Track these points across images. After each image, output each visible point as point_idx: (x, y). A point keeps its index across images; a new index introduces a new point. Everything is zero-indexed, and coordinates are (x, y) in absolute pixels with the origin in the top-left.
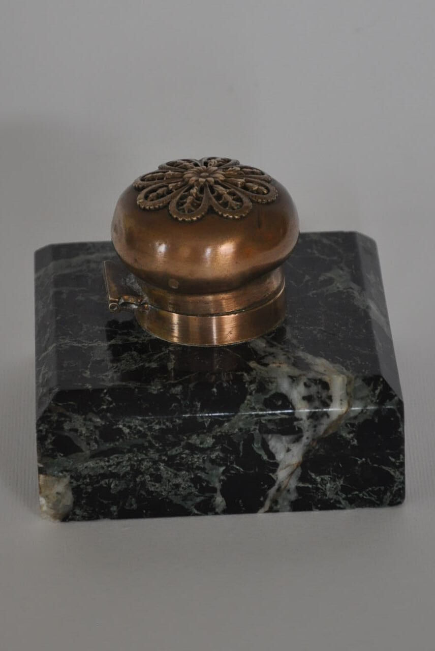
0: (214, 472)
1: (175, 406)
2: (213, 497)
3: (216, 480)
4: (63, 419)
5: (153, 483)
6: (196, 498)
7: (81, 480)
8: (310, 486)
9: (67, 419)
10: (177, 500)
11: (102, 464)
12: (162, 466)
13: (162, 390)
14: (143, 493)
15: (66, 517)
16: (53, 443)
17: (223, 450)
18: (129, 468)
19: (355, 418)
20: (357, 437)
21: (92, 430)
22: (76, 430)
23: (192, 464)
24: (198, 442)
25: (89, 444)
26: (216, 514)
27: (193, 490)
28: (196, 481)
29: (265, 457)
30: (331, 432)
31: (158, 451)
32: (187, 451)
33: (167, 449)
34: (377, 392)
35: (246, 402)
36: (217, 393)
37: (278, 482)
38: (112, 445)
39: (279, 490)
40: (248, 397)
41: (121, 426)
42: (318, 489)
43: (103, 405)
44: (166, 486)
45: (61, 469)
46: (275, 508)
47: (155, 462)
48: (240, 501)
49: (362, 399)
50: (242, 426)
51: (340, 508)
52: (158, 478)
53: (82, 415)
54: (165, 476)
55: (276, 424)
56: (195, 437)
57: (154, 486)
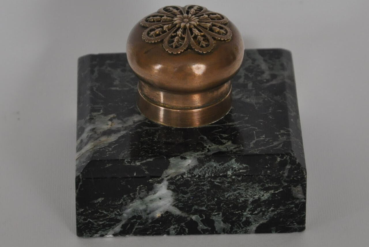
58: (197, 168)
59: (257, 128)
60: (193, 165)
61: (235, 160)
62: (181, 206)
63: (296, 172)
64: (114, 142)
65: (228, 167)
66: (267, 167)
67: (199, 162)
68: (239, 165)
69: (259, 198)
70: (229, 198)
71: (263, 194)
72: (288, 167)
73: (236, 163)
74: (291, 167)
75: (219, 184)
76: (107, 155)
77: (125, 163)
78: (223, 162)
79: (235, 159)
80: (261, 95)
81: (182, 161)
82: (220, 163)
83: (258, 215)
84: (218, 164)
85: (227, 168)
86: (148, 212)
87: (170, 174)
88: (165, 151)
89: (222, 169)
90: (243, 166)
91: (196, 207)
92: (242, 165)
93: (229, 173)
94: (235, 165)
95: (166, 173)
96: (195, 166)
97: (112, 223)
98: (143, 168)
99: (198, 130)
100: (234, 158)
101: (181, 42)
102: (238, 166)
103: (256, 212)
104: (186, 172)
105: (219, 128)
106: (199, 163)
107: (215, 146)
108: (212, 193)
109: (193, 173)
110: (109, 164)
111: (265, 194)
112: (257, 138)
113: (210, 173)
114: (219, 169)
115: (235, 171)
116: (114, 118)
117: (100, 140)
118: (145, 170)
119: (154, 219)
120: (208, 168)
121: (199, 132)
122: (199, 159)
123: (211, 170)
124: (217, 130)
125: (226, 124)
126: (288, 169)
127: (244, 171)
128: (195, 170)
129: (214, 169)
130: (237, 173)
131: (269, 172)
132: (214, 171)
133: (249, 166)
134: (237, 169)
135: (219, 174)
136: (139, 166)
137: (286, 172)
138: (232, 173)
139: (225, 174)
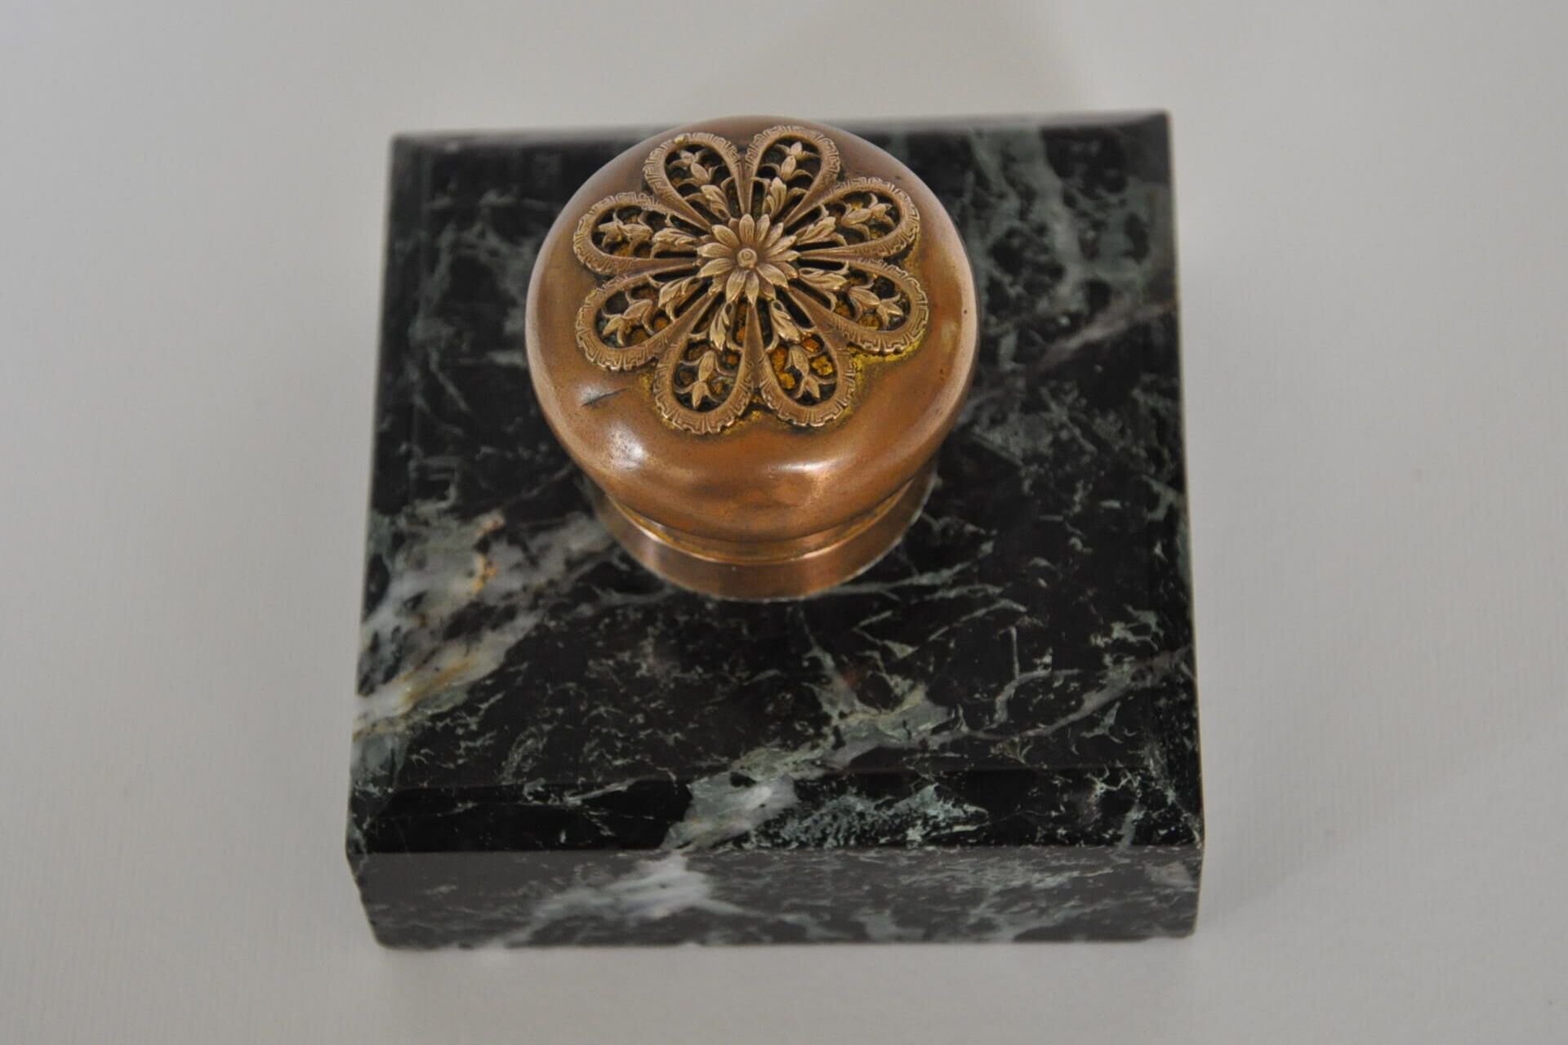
58: (793, 817)
59: (1022, 609)
60: (778, 806)
61: (936, 789)
62: (743, 899)
63: (1163, 832)
64: (489, 682)
65: (908, 815)
66: (1056, 817)
67: (800, 797)
68: (949, 806)
69: (1027, 886)
70: (915, 885)
71: (1040, 878)
72: (1135, 815)
73: (939, 801)
74: (1146, 816)
75: (878, 862)
76: (461, 756)
77: (526, 800)
78: (888, 797)
79: (937, 784)
80: (1047, 409)
81: (738, 792)
82: (880, 802)
83: (1023, 914)
84: (873, 805)
85: (904, 818)
86: (623, 909)
87: (694, 839)
88: (676, 739)
89: (885, 821)
90: (965, 812)
91: (796, 901)
92: (962, 807)
93: (914, 834)
94: (936, 809)
95: (679, 834)
96: (785, 810)
97: (499, 928)
98: (592, 816)
99: (801, 614)
100: (932, 783)
101: (722, 375)
102: (947, 811)
103: (1016, 910)
104: (754, 833)
105: (885, 603)
106: (800, 801)
107: (865, 712)
108: (851, 877)
109: (777, 835)
110: (464, 801)
111: (1046, 879)
112: (1022, 670)
113: (840, 836)
114: (875, 821)
115: (936, 827)
116: (496, 534)
117: (437, 669)
118: (599, 825)
119: (648, 922)
120: (835, 818)
121: (807, 630)
122: (801, 784)
123: (845, 826)
124: (874, 619)
125: (907, 582)
126: (1136, 823)
127: (969, 828)
128: (785, 824)
129: (856, 823)
130: (943, 836)
131: (1062, 832)
132: (858, 826)
133: (987, 813)
134: (944, 820)
135: (877, 840)
136: (577, 808)
137: (1127, 831)
138: (924, 837)
139: (899, 838)
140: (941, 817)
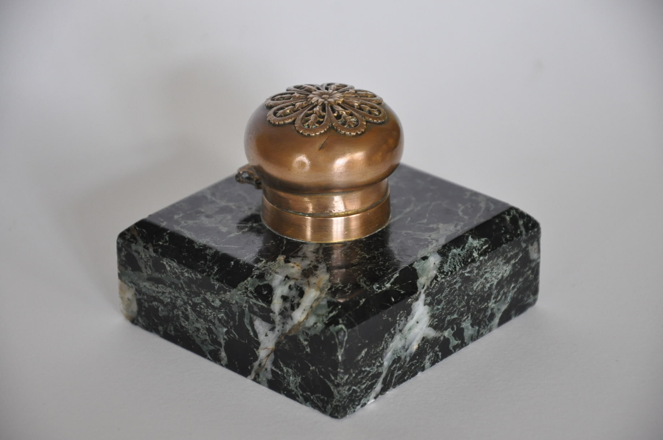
0: (220, 329)
1: (201, 263)
2: (219, 350)
3: (222, 337)
4: (132, 240)
5: (184, 320)
6: (209, 346)
7: (142, 295)
8: (280, 373)
9: (134, 241)
10: (198, 341)
11: (154, 288)
12: (189, 308)
13: (201, 248)
14: (177, 324)
15: (134, 321)
16: (125, 256)
17: (226, 314)
18: (169, 300)
19: (309, 329)
20: (310, 345)
21: (148, 257)
22: (139, 253)
23: (208, 316)
24: (211, 299)
25: (146, 268)
26: (222, 365)
27: (208, 338)
28: (209, 331)
29: (252, 334)
30: (293, 333)
31: (186, 294)
32: (204, 304)
33: (192, 296)
34: (331, 315)
35: (245, 281)
36: (233, 266)
37: (259, 359)
38: (159, 275)
39: (260, 365)
40: (249, 279)
41: (165, 263)
42: (285, 378)
43: (161, 242)
44: (191, 326)
45: (130, 280)
46: (257, 379)
47: (185, 303)
48: (236, 363)
49: (318, 316)
50: (238, 300)
51: (298, 401)
52: (187, 318)
53: (144, 243)
54: (190, 317)
55: (259, 308)
56: (208, 294)
57: (185, 322)
58: (444, 264)
60: (438, 262)
61: (471, 237)
62: (436, 323)
63: (530, 225)
64: (331, 278)
65: (470, 249)
66: (504, 232)
67: (441, 256)
68: (477, 241)
69: (502, 276)
70: (477, 289)
71: (506, 269)
72: (521, 222)
73: (474, 241)
74: (523, 221)
75: (469, 275)
77: (377, 291)
78: (462, 246)
81: (426, 262)
82: (461, 248)
83: (501, 301)
84: (460, 250)
86: (406, 347)
87: (425, 283)
89: (466, 254)
90: (483, 241)
91: (449, 318)
92: (481, 240)
93: (475, 254)
94: (475, 244)
95: (421, 284)
96: (441, 262)
97: (374, 381)
98: (396, 288)
100: (469, 236)
102: (478, 243)
103: (499, 298)
104: (438, 274)
106: (442, 258)
107: (433, 233)
108: (463, 290)
109: (444, 272)
110: (361, 299)
111: (507, 268)
112: (457, 209)
113: (459, 264)
114: (464, 255)
115: (479, 250)
116: (287, 258)
117: (315, 283)
118: (399, 290)
119: (412, 355)
120: (454, 259)
122: (439, 252)
123: (458, 261)
126: (523, 225)
127: (487, 246)
128: (443, 267)
129: (460, 258)
130: (482, 252)
131: (508, 236)
132: (461, 259)
133: (488, 239)
134: (479, 246)
135: (468, 261)
136: (391, 287)
137: (522, 229)
138: (478, 254)
139: (472, 258)
140: (478, 245)
